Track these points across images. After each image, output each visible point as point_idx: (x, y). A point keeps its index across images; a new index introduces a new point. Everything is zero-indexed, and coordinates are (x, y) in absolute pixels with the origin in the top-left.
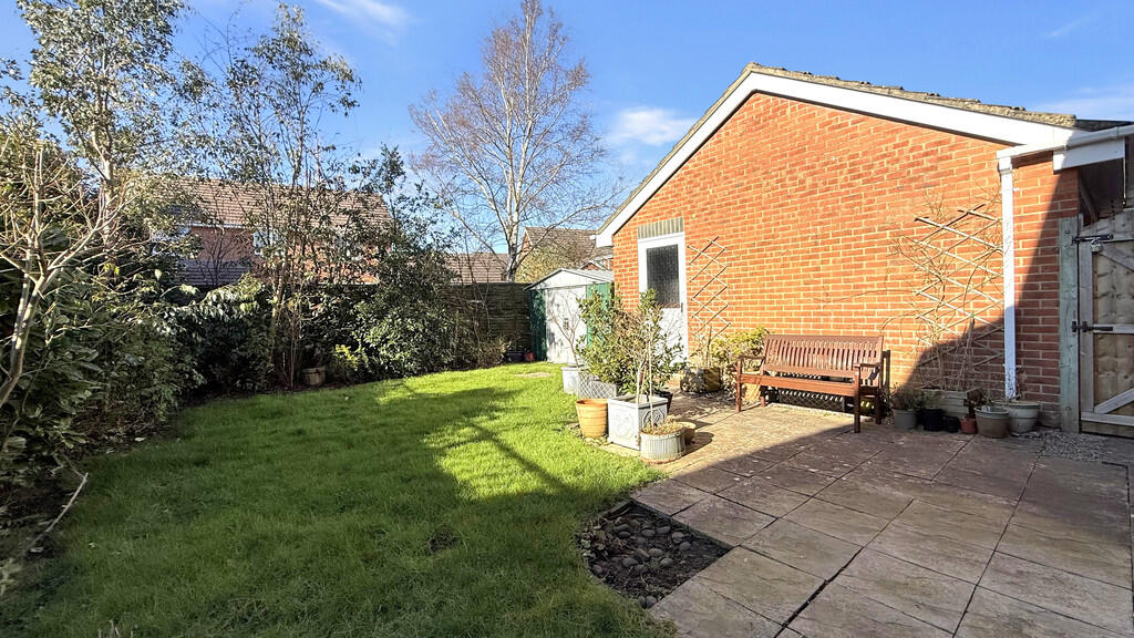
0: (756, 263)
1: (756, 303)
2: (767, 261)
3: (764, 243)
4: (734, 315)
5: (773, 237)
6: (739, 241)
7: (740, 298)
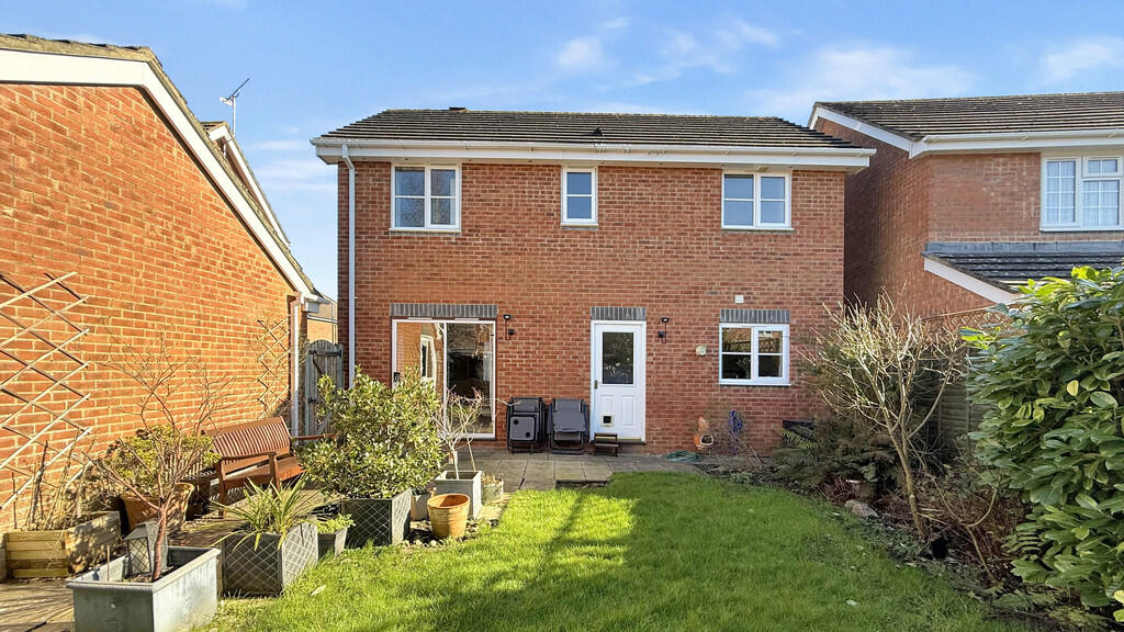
0: (133, 333)
1: (130, 392)
2: (148, 334)
3: (143, 308)
4: (96, 413)
5: (156, 302)
6: (108, 293)
7: (107, 385)
